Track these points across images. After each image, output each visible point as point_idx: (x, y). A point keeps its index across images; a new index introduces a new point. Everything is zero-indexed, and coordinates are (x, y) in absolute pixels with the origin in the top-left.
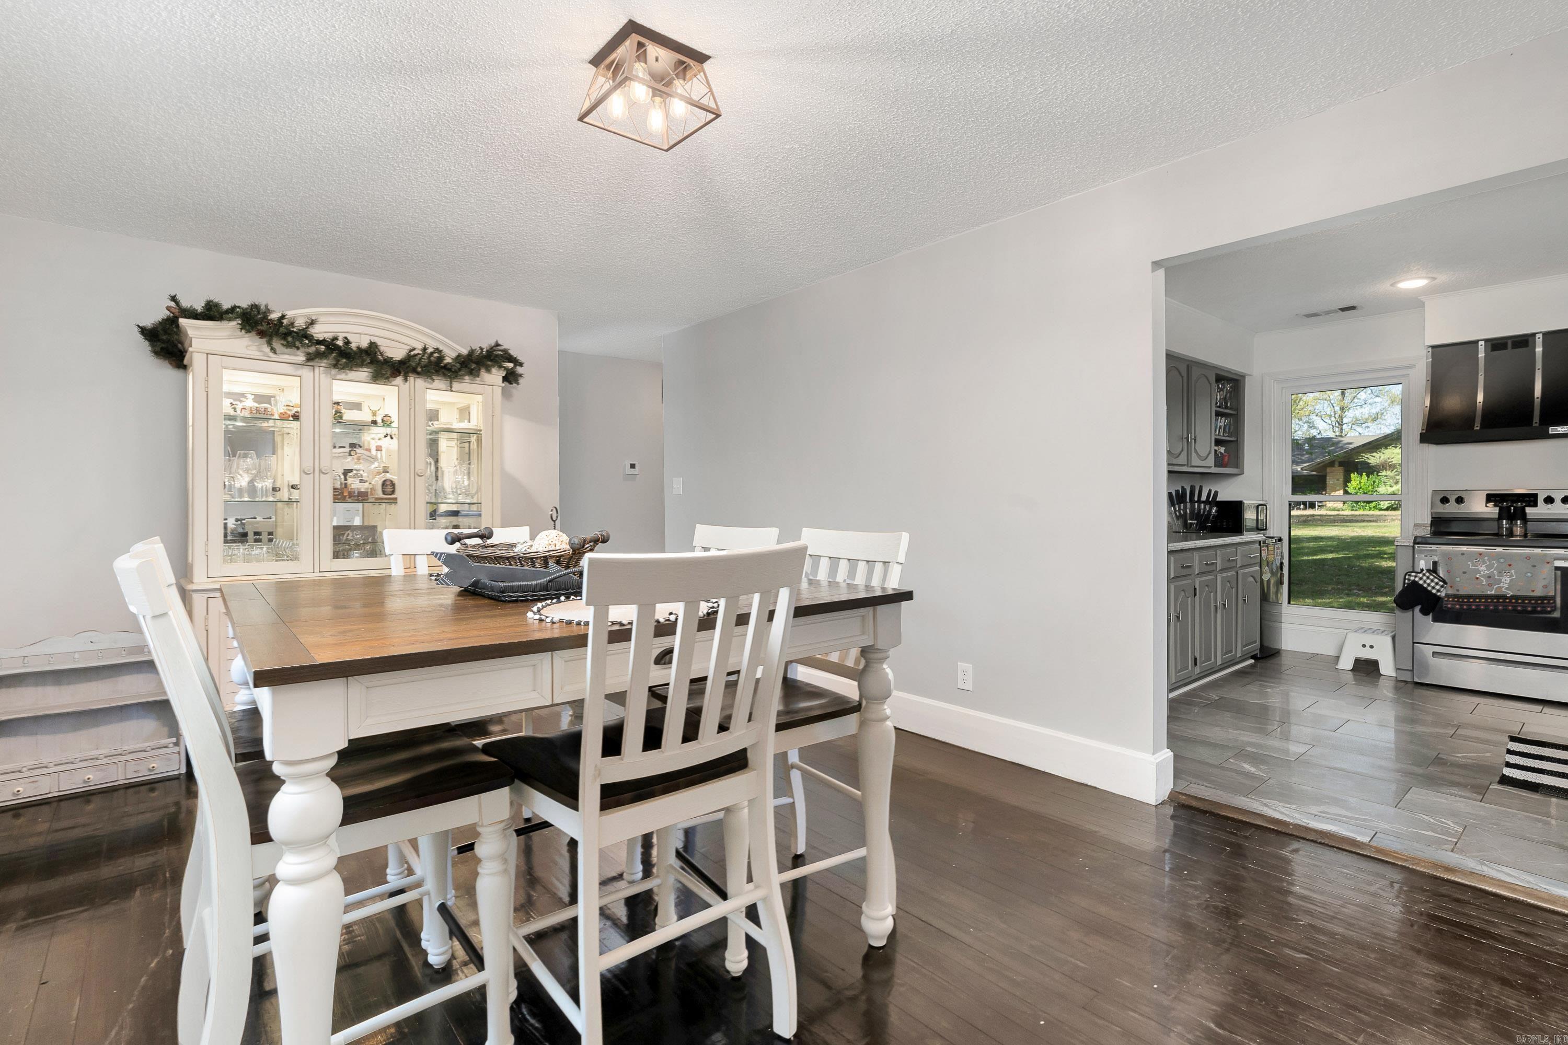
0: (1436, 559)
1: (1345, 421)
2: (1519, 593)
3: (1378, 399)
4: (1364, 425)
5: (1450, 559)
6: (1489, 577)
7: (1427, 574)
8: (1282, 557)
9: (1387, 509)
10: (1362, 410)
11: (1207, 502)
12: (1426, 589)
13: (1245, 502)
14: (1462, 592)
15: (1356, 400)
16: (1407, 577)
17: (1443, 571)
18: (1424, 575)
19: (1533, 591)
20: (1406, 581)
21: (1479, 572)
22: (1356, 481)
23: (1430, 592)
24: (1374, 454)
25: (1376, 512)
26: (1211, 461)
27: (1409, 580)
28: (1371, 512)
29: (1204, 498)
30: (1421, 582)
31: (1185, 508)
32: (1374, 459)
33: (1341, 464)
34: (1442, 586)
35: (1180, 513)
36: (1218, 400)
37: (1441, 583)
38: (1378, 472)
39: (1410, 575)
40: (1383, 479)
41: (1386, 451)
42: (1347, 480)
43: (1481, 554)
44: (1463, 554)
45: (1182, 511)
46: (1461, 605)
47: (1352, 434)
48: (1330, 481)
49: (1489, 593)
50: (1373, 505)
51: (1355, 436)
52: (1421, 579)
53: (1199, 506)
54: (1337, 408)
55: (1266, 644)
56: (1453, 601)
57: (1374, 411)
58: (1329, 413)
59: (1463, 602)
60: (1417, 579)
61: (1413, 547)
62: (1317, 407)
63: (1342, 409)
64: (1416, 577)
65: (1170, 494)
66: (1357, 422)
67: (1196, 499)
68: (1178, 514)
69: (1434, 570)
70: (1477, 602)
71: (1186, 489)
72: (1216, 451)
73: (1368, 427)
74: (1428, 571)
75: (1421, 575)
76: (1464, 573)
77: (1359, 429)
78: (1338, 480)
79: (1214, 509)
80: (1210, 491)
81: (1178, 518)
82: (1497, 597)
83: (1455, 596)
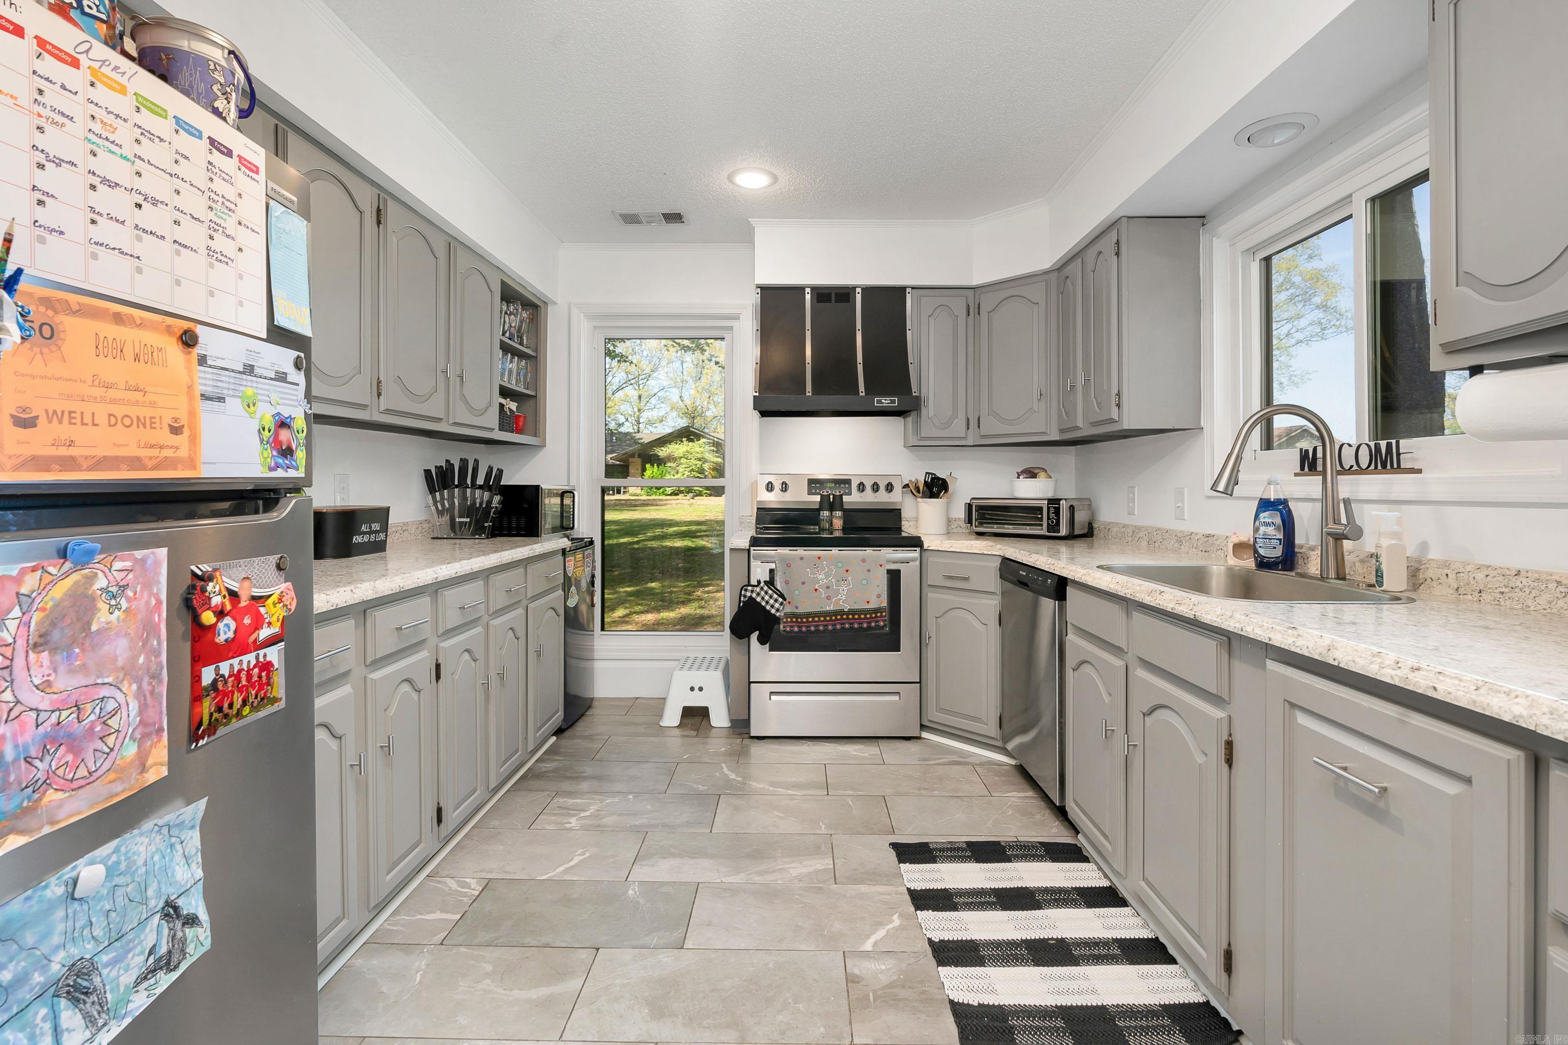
0: (773, 566)
1: (641, 421)
2: (856, 607)
3: (663, 405)
4: (654, 425)
5: (789, 566)
6: (828, 587)
7: (766, 588)
8: (594, 568)
9: (670, 495)
10: (653, 413)
11: (485, 487)
12: (764, 608)
13: (543, 486)
14: (802, 610)
15: (648, 404)
16: (743, 592)
17: (781, 583)
18: (762, 589)
19: (868, 602)
20: (742, 599)
21: (817, 581)
22: (650, 470)
23: (769, 612)
24: (662, 448)
25: (664, 497)
26: (492, 419)
27: (745, 596)
28: (661, 497)
29: (480, 481)
30: (759, 599)
31: (452, 497)
32: (662, 452)
33: (639, 456)
34: (781, 604)
35: (443, 505)
36: (506, 328)
37: (780, 600)
38: (665, 464)
39: (746, 590)
40: (669, 469)
41: (670, 446)
42: (644, 470)
43: (819, 558)
44: (802, 559)
45: (446, 502)
46: (799, 627)
47: (646, 431)
48: (632, 470)
49: (828, 608)
50: (661, 490)
51: (647, 434)
52: (758, 594)
53: (473, 495)
54: (636, 410)
55: (573, 691)
56: (792, 621)
57: (661, 414)
58: (630, 412)
59: (802, 622)
60: (754, 595)
61: (749, 550)
62: (622, 407)
63: (639, 410)
64: (752, 591)
65: (428, 473)
66: (650, 423)
67: (469, 482)
68: (440, 508)
69: (771, 583)
70: (816, 622)
71: (453, 465)
72: (502, 406)
73: (656, 427)
74: (765, 582)
75: (758, 589)
76: (803, 583)
77: (651, 428)
78: (637, 469)
79: (497, 499)
80: (490, 469)
81: (440, 513)
82: (835, 613)
83: (793, 615)
